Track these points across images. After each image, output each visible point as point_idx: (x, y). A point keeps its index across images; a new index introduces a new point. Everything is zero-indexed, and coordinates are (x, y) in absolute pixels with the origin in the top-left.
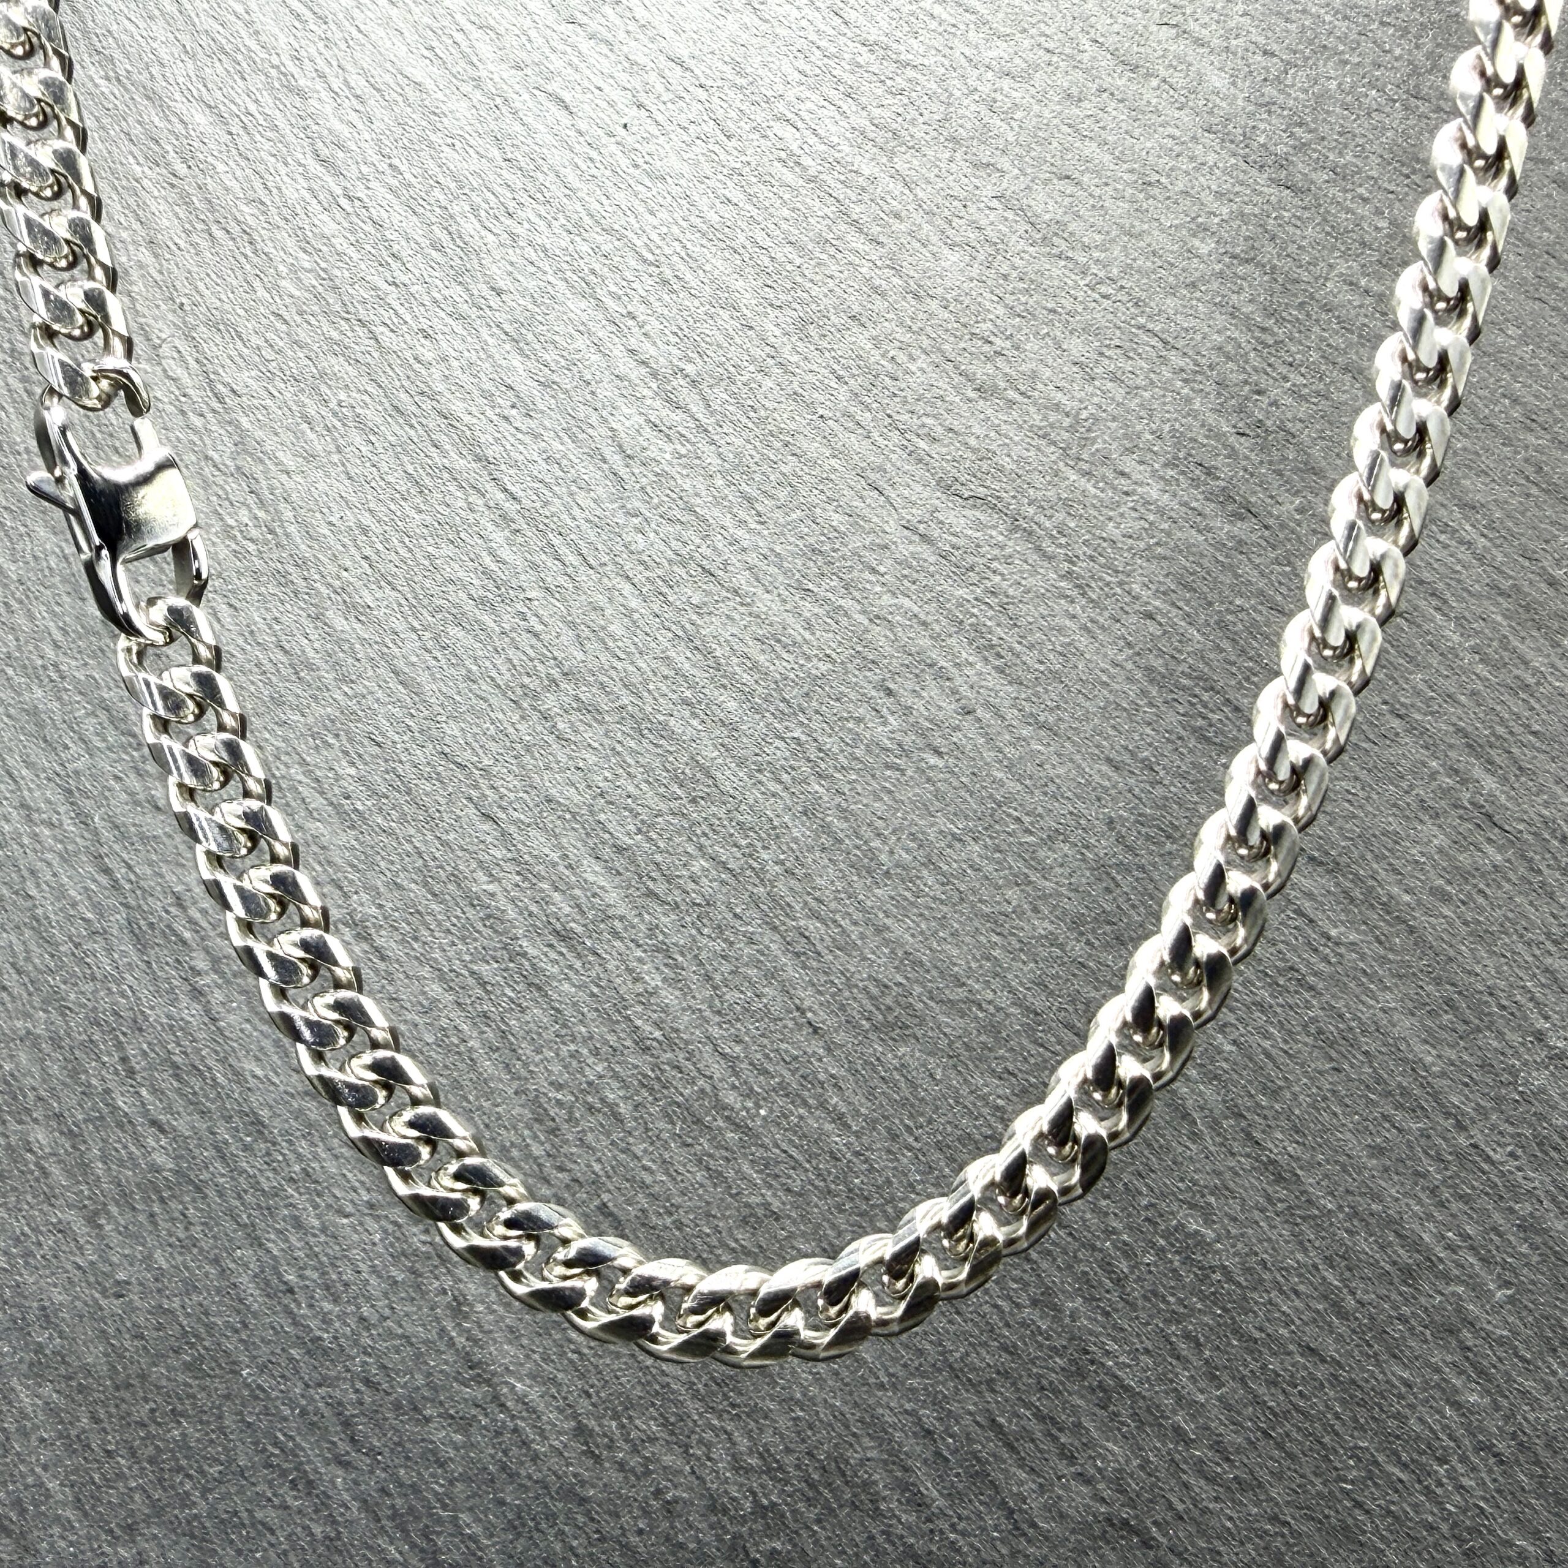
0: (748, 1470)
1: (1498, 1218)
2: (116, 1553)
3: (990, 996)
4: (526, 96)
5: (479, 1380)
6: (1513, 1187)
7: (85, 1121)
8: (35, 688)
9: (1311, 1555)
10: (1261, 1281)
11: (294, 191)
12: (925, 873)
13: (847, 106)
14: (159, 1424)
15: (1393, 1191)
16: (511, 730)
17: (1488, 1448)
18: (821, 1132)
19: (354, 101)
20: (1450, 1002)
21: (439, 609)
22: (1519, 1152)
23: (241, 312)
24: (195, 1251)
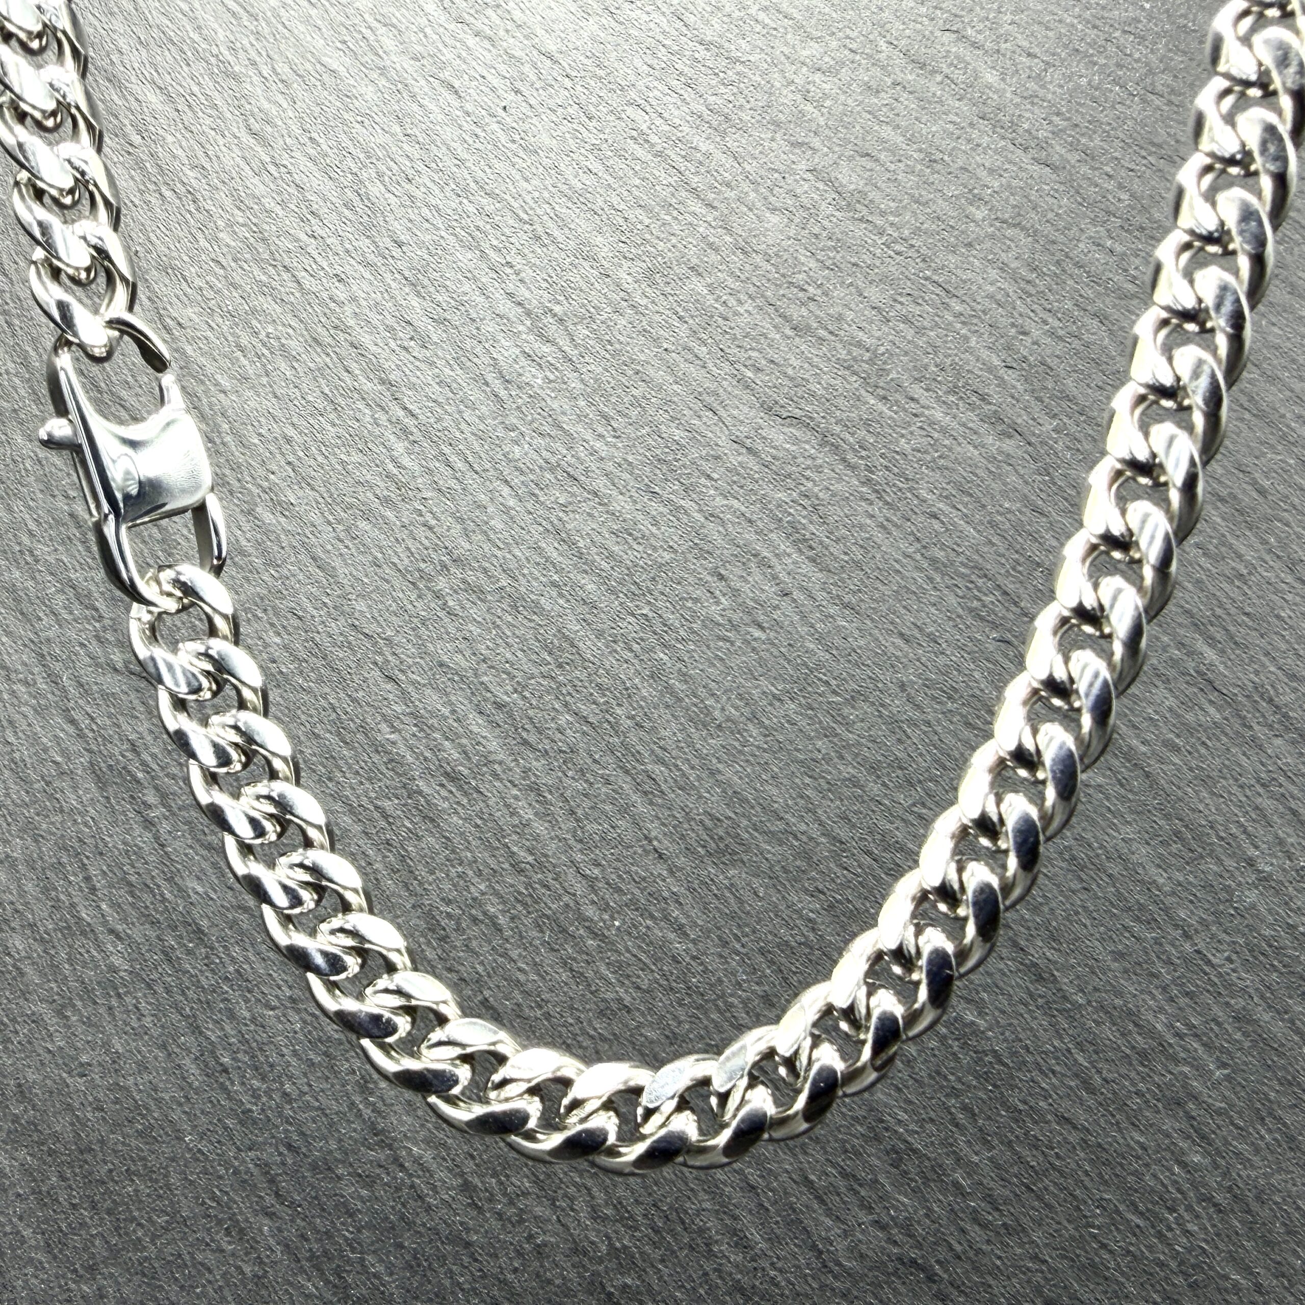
0: (606, 1218)
1: (1217, 1011)
2: (80, 1290)
3: (803, 827)
4: (423, 82)
5: (382, 1144)
6: (1229, 985)
7: (55, 930)
8: (13, 569)
9: (1065, 1287)
10: (1024, 1063)
11: (231, 159)
12: (751, 727)
13: (688, 94)
14: (117, 1183)
15: (1131, 989)
16: (410, 607)
17: (1209, 1199)
18: (665, 940)
19: (280, 85)
20: (1177, 833)
21: (351, 506)
22: (1234, 957)
23: (186, 258)
24: (146, 1037)
